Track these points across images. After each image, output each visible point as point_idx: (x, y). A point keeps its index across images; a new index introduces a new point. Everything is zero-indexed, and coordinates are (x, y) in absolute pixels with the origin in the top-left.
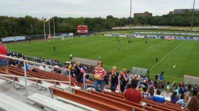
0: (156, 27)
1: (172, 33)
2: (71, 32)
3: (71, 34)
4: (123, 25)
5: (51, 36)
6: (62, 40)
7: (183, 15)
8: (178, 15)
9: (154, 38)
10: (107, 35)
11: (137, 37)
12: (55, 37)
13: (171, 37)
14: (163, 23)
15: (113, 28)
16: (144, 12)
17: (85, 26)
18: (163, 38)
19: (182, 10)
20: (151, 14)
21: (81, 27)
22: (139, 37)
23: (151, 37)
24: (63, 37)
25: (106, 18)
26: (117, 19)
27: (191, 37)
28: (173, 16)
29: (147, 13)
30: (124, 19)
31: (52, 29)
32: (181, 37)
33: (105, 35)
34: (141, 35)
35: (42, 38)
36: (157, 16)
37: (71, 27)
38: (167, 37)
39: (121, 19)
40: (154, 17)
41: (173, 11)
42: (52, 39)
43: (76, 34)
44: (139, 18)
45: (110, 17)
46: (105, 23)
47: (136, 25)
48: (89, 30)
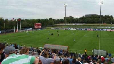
0: (78, 24)
1: (91, 27)
3: (31, 29)
5: (18, 30)
7: (91, 18)
8: (88, 17)
9: (81, 30)
11: (71, 29)
12: (21, 31)
14: (81, 22)
15: (54, 25)
17: (39, 24)
19: (89, 15)
20: (73, 17)
22: (72, 29)
23: (79, 30)
25: (49, 19)
26: (55, 20)
27: (102, 29)
28: (86, 18)
29: (70, 17)
30: (58, 20)
32: (96, 29)
33: (52, 29)
36: (76, 18)
37: (30, 25)
38: (88, 29)
40: (75, 19)
42: (19, 32)
44: (67, 19)
45: (51, 19)
48: (42, 26)
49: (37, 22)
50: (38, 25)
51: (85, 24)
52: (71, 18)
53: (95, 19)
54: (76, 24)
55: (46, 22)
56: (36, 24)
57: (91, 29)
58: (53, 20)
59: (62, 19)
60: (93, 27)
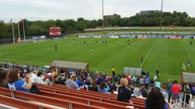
0: (126, 28)
1: (144, 33)
2: (42, 35)
3: (43, 37)
4: (94, 27)
5: (21, 39)
6: (34, 42)
7: (149, 16)
8: (145, 16)
9: (128, 37)
12: (25, 40)
13: (143, 36)
14: (131, 24)
15: (85, 30)
16: (113, 15)
17: (58, 28)
18: (137, 37)
19: (148, 11)
20: (119, 16)
21: (54, 29)
22: (113, 37)
23: (125, 37)
24: (35, 39)
25: (76, 20)
26: (88, 21)
27: (163, 35)
28: (141, 17)
29: (115, 15)
30: (94, 21)
31: (22, 33)
32: (153, 36)
33: (79, 37)
34: (115, 35)
35: (11, 42)
36: (125, 18)
37: (43, 30)
38: (139, 37)
39: (92, 21)
40: (122, 19)
42: (23, 42)
43: (48, 36)
44: (109, 20)
45: (81, 20)
46: (77, 25)
47: (106, 27)
48: (62, 32)
49: (55, 25)
50: (56, 31)
51: (138, 27)
52: (117, 17)
53: (157, 18)
54: (123, 28)
55: (70, 25)
56: (52, 28)
58: (85, 21)
59: (100, 20)
60: (148, 33)
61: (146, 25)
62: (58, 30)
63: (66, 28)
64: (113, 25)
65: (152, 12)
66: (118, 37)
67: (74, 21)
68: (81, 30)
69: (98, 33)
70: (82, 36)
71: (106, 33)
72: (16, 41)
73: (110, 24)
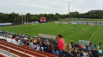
0: (82, 19)
2: (37, 21)
4: (64, 18)
6: (32, 25)
7: (96, 13)
8: (93, 13)
10: (57, 23)
12: (28, 23)
13: (92, 24)
14: (85, 17)
15: (59, 19)
16: (74, 12)
17: (44, 18)
18: (88, 24)
19: (95, 10)
20: (78, 13)
22: (74, 23)
23: (81, 24)
24: (32, 23)
25: (55, 15)
26: (61, 15)
28: (91, 14)
29: (76, 12)
30: (64, 15)
31: (26, 20)
32: (98, 24)
33: (55, 23)
35: (21, 24)
36: (81, 14)
38: (90, 24)
39: (63, 15)
41: (90, 11)
43: (39, 22)
44: (72, 15)
45: (57, 14)
46: (55, 17)
47: (71, 18)
48: (47, 20)
49: (44, 16)
51: (89, 19)
52: (77, 13)
53: (100, 14)
54: (80, 19)
55: (51, 17)
56: (42, 18)
57: (93, 23)
58: (60, 15)
59: (67, 15)
60: (95, 22)
61: (93, 18)
62: (45, 19)
63: (49, 18)
64: (74, 18)
65: (97, 11)
66: (77, 23)
67: (53, 15)
68: (57, 19)
69: (66, 21)
70: (57, 22)
71: (70, 21)
72: (23, 24)
73: (73, 17)
